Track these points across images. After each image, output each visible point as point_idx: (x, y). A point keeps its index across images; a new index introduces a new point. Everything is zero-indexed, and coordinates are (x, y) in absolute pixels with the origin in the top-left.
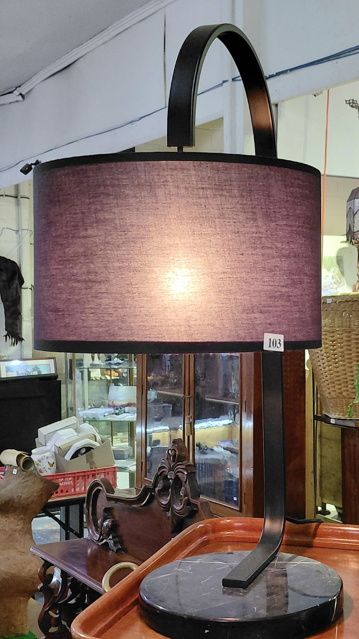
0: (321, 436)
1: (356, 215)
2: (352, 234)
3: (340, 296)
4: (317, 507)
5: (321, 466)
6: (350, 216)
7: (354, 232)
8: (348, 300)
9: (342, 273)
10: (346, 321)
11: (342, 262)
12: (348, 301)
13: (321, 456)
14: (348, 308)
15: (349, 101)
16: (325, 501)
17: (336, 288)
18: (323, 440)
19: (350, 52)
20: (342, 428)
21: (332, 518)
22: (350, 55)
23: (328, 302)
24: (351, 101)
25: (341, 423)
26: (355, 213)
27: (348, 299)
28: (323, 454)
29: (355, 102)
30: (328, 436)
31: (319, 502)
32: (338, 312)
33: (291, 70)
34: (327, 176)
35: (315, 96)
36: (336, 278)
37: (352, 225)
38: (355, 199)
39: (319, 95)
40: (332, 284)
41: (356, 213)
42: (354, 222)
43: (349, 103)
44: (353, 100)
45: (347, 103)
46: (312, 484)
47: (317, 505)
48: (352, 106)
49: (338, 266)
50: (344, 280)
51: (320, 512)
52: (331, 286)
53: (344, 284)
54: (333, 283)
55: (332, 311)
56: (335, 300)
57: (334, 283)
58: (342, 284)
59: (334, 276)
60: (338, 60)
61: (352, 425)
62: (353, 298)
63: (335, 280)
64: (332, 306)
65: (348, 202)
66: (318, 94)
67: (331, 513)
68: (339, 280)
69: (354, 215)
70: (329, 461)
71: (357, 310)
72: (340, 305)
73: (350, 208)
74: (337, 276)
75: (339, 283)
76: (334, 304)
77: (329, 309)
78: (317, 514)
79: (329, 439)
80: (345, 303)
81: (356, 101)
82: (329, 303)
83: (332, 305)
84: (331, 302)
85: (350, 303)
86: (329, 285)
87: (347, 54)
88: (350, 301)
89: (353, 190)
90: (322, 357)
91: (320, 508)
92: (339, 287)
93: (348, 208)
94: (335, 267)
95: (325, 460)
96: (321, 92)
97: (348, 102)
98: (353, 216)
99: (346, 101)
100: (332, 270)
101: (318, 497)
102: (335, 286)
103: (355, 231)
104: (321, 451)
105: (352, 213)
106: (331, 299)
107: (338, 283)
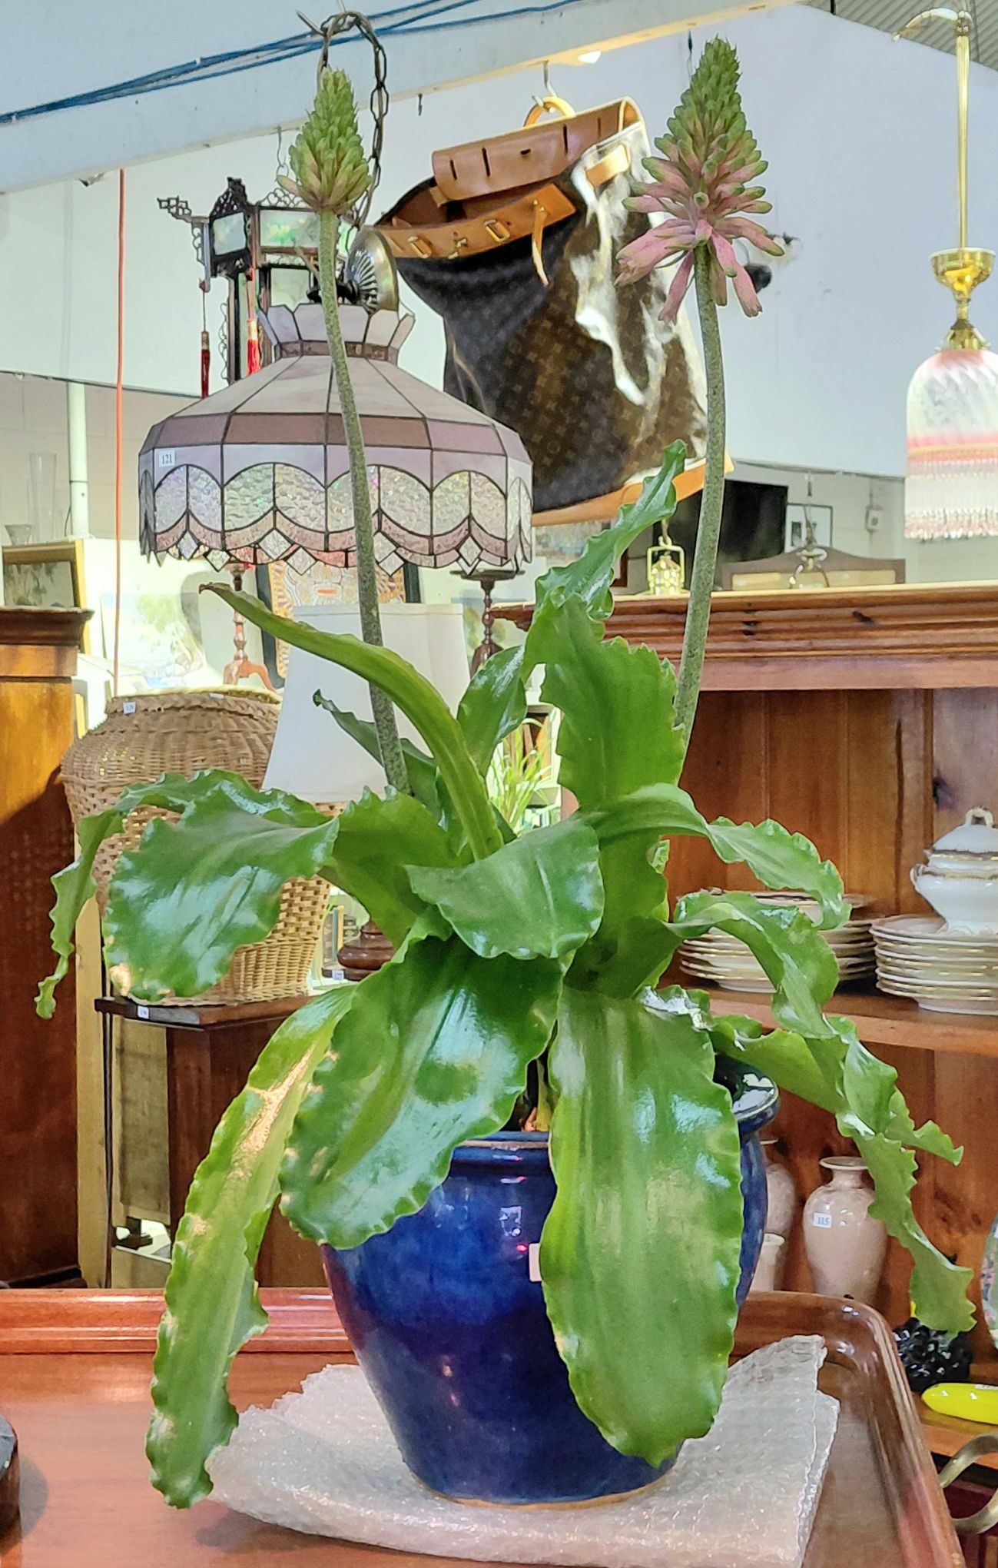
0: (121, 1051)
1: (160, 490)
2: (153, 537)
3: (156, 696)
4: (115, 1230)
5: (124, 1125)
6: (147, 493)
7: (156, 534)
8: (179, 705)
9: (197, 636)
10: (172, 759)
11: (196, 610)
12: (178, 709)
13: (124, 1101)
14: (178, 725)
15: (168, 201)
16: (135, 1213)
17: (182, 675)
18: (129, 1060)
19: (169, 77)
20: (168, 1028)
21: (154, 1254)
22: (169, 85)
23: (126, 712)
24: (173, 202)
25: (164, 1015)
26: (156, 485)
27: (177, 702)
28: (129, 1094)
29: (184, 205)
30: (140, 1049)
31: (118, 1218)
32: (151, 736)
33: (21, 114)
34: (123, 389)
35: (86, 184)
36: (179, 650)
37: (150, 516)
38: (156, 450)
39: (96, 184)
40: (169, 664)
41: (160, 484)
42: (155, 509)
43: (168, 207)
44: (177, 199)
45: (161, 207)
46: (100, 1171)
47: (114, 1224)
48: (176, 215)
49: (185, 620)
50: (200, 655)
51: (125, 1243)
52: (169, 670)
53: (202, 665)
54: (173, 661)
55: (137, 735)
56: (143, 705)
57: (177, 662)
58: (196, 664)
59: (175, 645)
60: (138, 95)
61: (192, 1018)
62: (189, 701)
63: (177, 654)
64: (135, 722)
65: (143, 457)
66: (93, 180)
67: (154, 1242)
68: (188, 653)
69: (155, 491)
70: (144, 1113)
71: (199, 730)
72: (157, 719)
73: (146, 472)
74: (182, 645)
75: (190, 663)
76: (142, 715)
77: (130, 729)
78: (114, 1246)
79: (142, 1056)
80: (171, 713)
81: (186, 203)
82: (128, 715)
83: (138, 717)
84: (133, 710)
85: (183, 712)
86: (164, 667)
87: (162, 82)
88: (183, 707)
89: (153, 427)
90: (113, 852)
91: (122, 1233)
92: (188, 671)
93: (142, 471)
94: (178, 622)
95: (131, 1110)
96: (100, 176)
97: (164, 204)
98: (151, 492)
99: (160, 201)
100: (170, 628)
101: (118, 1206)
102: (179, 669)
103: (158, 530)
104: (123, 1088)
105: (149, 483)
106: (134, 704)
107: (185, 661)
